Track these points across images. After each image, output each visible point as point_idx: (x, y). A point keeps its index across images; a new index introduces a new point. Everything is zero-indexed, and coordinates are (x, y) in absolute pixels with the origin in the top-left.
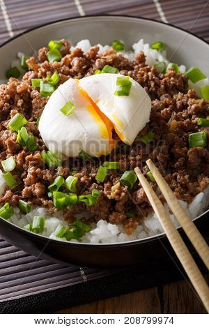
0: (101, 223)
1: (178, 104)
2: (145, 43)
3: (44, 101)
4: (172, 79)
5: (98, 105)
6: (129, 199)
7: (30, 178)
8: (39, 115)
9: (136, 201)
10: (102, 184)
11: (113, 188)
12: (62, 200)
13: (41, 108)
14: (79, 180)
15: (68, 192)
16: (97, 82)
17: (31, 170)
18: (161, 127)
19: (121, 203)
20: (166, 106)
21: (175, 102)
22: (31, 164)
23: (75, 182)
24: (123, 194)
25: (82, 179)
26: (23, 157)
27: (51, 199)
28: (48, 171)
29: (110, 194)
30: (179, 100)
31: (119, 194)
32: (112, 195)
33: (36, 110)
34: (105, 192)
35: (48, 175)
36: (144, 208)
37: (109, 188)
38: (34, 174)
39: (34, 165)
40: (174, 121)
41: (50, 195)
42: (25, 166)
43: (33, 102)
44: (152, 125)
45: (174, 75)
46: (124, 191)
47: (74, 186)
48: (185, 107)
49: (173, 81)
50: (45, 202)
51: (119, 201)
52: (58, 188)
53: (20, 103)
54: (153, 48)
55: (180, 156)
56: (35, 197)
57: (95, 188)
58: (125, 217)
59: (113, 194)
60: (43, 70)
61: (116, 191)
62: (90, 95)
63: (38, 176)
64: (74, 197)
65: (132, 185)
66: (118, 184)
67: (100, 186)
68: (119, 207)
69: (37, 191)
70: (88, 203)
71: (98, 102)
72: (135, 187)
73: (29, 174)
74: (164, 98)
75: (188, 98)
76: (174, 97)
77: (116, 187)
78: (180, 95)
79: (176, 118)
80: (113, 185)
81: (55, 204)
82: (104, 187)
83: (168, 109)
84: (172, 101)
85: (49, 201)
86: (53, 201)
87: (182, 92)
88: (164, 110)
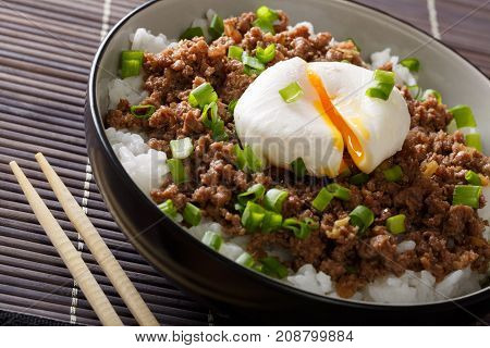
0: (308, 269)
1: (437, 145)
2: (392, 54)
3: (246, 81)
4: (431, 110)
6: (354, 247)
7: (212, 175)
9: (366, 253)
10: (319, 215)
11: (336, 223)
12: (258, 216)
13: (238, 88)
14: (287, 198)
15: (269, 208)
17: (216, 164)
18: (411, 168)
19: (344, 249)
20: (419, 141)
21: (432, 141)
22: (218, 155)
23: (282, 199)
24: (351, 235)
25: (291, 199)
26: (207, 144)
27: (240, 213)
28: (241, 174)
29: (331, 231)
30: (438, 140)
31: (344, 234)
32: (334, 233)
33: (231, 89)
34: (323, 226)
35: (240, 177)
36: (374, 267)
37: (330, 223)
39: (223, 158)
40: (434, 162)
41: (237, 207)
42: (206, 156)
43: (229, 75)
44: (399, 159)
45: (435, 106)
46: (353, 232)
49: (432, 113)
50: (228, 215)
51: (340, 245)
52: (255, 200)
53: (209, 71)
54: (404, 66)
55: (438, 211)
56: (214, 205)
57: (309, 216)
58: (345, 271)
60: (252, 38)
61: (342, 228)
64: (278, 218)
66: (347, 219)
67: (316, 217)
68: (338, 253)
69: (220, 195)
70: (299, 232)
71: (334, 97)
72: (367, 234)
73: (212, 169)
74: (418, 132)
75: (453, 141)
76: (432, 134)
77: (342, 222)
78: (441, 133)
79: (436, 159)
80: (337, 218)
81: (243, 222)
82: (321, 218)
83: (423, 146)
84: (428, 139)
85: (236, 216)
86: (241, 216)
87: (445, 130)
88: (418, 146)
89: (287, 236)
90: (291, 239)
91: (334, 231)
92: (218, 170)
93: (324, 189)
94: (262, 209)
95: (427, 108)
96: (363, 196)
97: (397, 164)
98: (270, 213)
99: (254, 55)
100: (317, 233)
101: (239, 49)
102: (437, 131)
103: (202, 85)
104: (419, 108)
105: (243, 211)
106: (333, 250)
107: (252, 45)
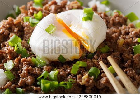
1: (123, 32)
2: (96, 1)
3: (32, 29)
4: (117, 18)
5: (70, 28)
6: (94, 85)
7: (24, 73)
8: (29, 37)
9: (100, 86)
10: (75, 76)
11: (83, 77)
12: (48, 85)
13: (30, 33)
14: (59, 73)
15: (52, 80)
16: (69, 14)
17: (25, 68)
18: (113, 44)
19: (89, 88)
20: (115, 32)
21: (120, 31)
22: (25, 64)
23: (56, 75)
24: (91, 81)
25: (61, 73)
26: (19, 60)
27: (40, 86)
28: (37, 69)
30: (123, 30)
31: (88, 81)
33: (27, 35)
34: (78, 80)
35: (36, 70)
37: (81, 78)
38: (27, 70)
39: (27, 64)
40: (122, 39)
41: (38, 83)
42: (20, 66)
43: (25, 29)
45: (118, 16)
46: (91, 79)
47: (56, 76)
48: (127, 33)
49: (118, 19)
50: (35, 88)
51: (88, 86)
52: (45, 78)
53: (16, 30)
55: (128, 59)
56: (28, 85)
57: (70, 78)
59: (83, 82)
60: (32, 11)
61: (86, 79)
62: (65, 22)
63: (30, 71)
64: (56, 83)
65: (97, 76)
66: (87, 75)
67: (74, 78)
69: (29, 80)
70: (67, 86)
71: (70, 26)
72: (99, 78)
73: (23, 70)
74: (113, 29)
75: (129, 28)
76: (120, 28)
77: (85, 76)
78: (123, 27)
79: (123, 38)
80: (83, 75)
81: (42, 89)
82: (76, 77)
83: (116, 34)
84: (118, 30)
85: (38, 87)
86: (41, 87)
87: (125, 25)
88: (114, 34)
89: (63, 90)
90: (65, 90)
91: (83, 81)
92: (26, 70)
93: (74, 64)
94: (48, 81)
95: (115, 18)
96: (93, 62)
97: (107, 45)
98: (52, 82)
99: (34, 18)
100: (76, 84)
101: (28, 17)
102: (121, 26)
103: (13, 36)
104: (112, 19)
105: (41, 84)
106: (85, 90)
107: (32, 14)
